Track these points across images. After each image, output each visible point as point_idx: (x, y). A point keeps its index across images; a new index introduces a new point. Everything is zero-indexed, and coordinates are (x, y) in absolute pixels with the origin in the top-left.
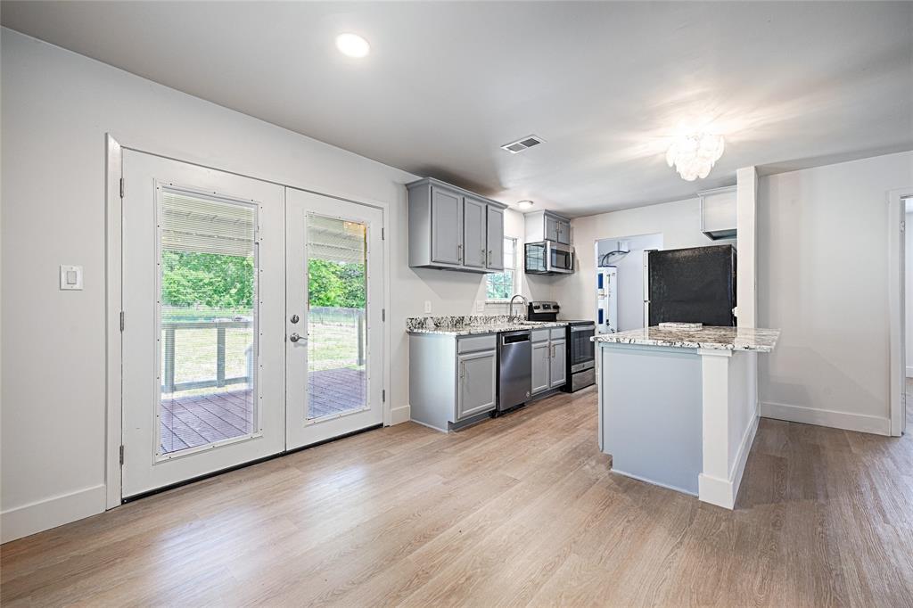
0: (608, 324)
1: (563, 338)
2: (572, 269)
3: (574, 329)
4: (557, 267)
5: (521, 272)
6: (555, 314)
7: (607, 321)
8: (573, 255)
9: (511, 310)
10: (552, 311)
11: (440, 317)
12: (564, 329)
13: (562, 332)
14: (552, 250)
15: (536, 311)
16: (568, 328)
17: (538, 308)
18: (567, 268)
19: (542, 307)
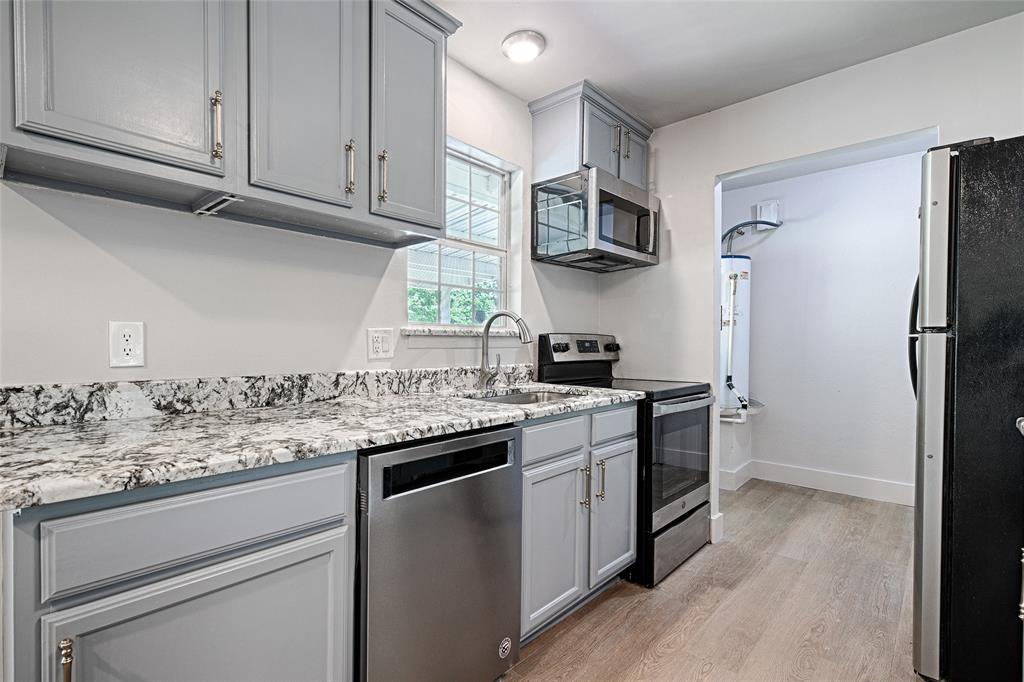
0: (730, 387)
1: (628, 436)
2: (654, 253)
3: (660, 409)
4: (615, 242)
5: (521, 258)
6: (608, 364)
7: (729, 378)
8: (657, 216)
9: (485, 354)
10: (602, 356)
11: (189, 378)
12: (634, 409)
13: (628, 419)
14: (602, 193)
15: (558, 357)
16: (644, 407)
17: (565, 348)
18: (640, 247)
19: (573, 347)
